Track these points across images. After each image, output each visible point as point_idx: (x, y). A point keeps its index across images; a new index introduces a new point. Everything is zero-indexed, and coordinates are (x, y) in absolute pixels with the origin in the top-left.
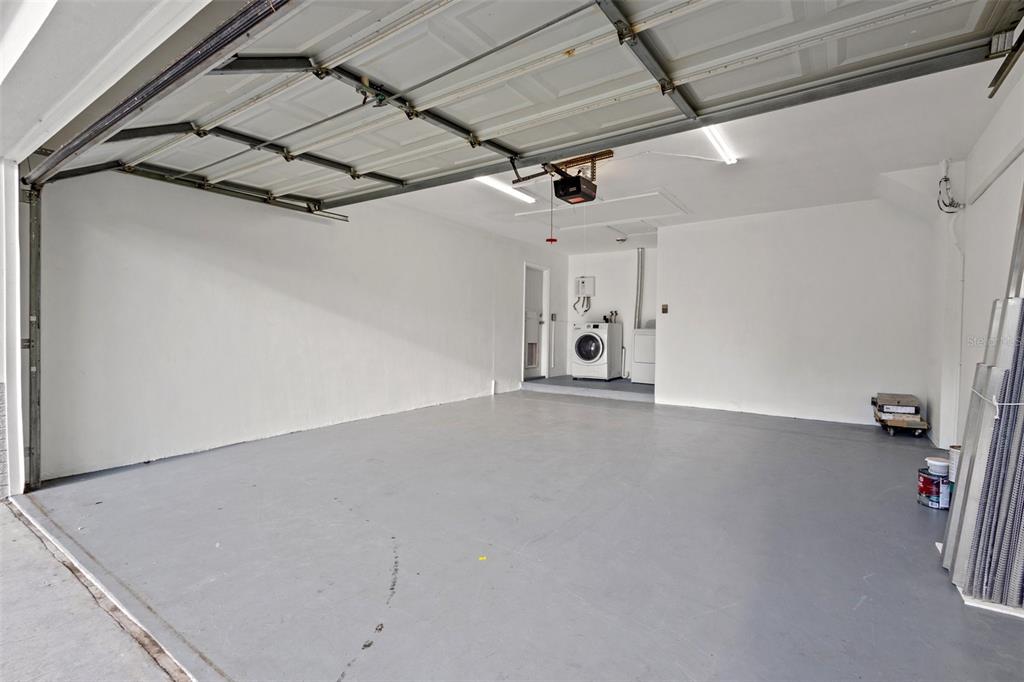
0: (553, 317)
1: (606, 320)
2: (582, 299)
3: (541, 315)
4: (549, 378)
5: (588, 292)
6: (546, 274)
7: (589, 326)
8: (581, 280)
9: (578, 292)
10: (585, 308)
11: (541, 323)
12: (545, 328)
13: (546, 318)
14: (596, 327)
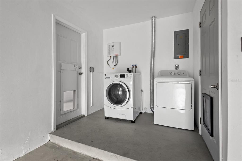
0: (91, 70)
1: (129, 71)
2: (112, 57)
3: (80, 68)
4: (88, 115)
5: (116, 52)
6: (84, 35)
7: (117, 76)
8: (111, 45)
9: (109, 53)
10: (115, 63)
11: (80, 74)
12: (83, 78)
13: (84, 70)
14: (123, 76)
